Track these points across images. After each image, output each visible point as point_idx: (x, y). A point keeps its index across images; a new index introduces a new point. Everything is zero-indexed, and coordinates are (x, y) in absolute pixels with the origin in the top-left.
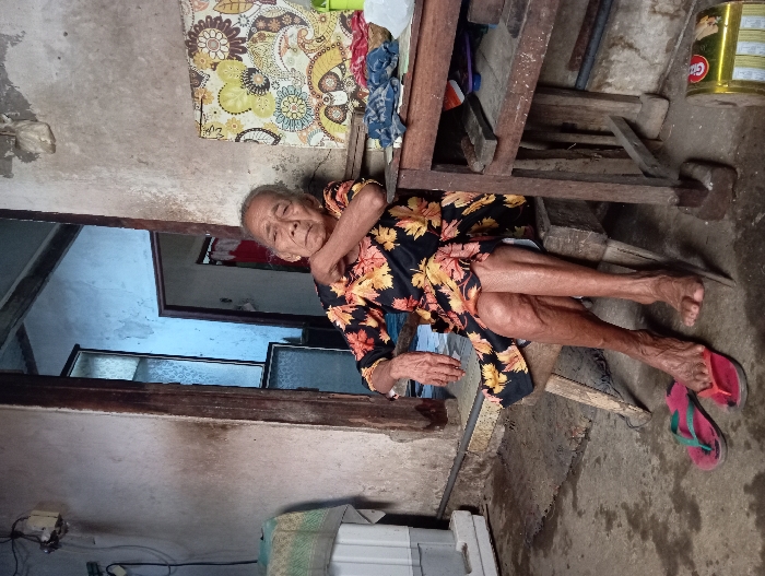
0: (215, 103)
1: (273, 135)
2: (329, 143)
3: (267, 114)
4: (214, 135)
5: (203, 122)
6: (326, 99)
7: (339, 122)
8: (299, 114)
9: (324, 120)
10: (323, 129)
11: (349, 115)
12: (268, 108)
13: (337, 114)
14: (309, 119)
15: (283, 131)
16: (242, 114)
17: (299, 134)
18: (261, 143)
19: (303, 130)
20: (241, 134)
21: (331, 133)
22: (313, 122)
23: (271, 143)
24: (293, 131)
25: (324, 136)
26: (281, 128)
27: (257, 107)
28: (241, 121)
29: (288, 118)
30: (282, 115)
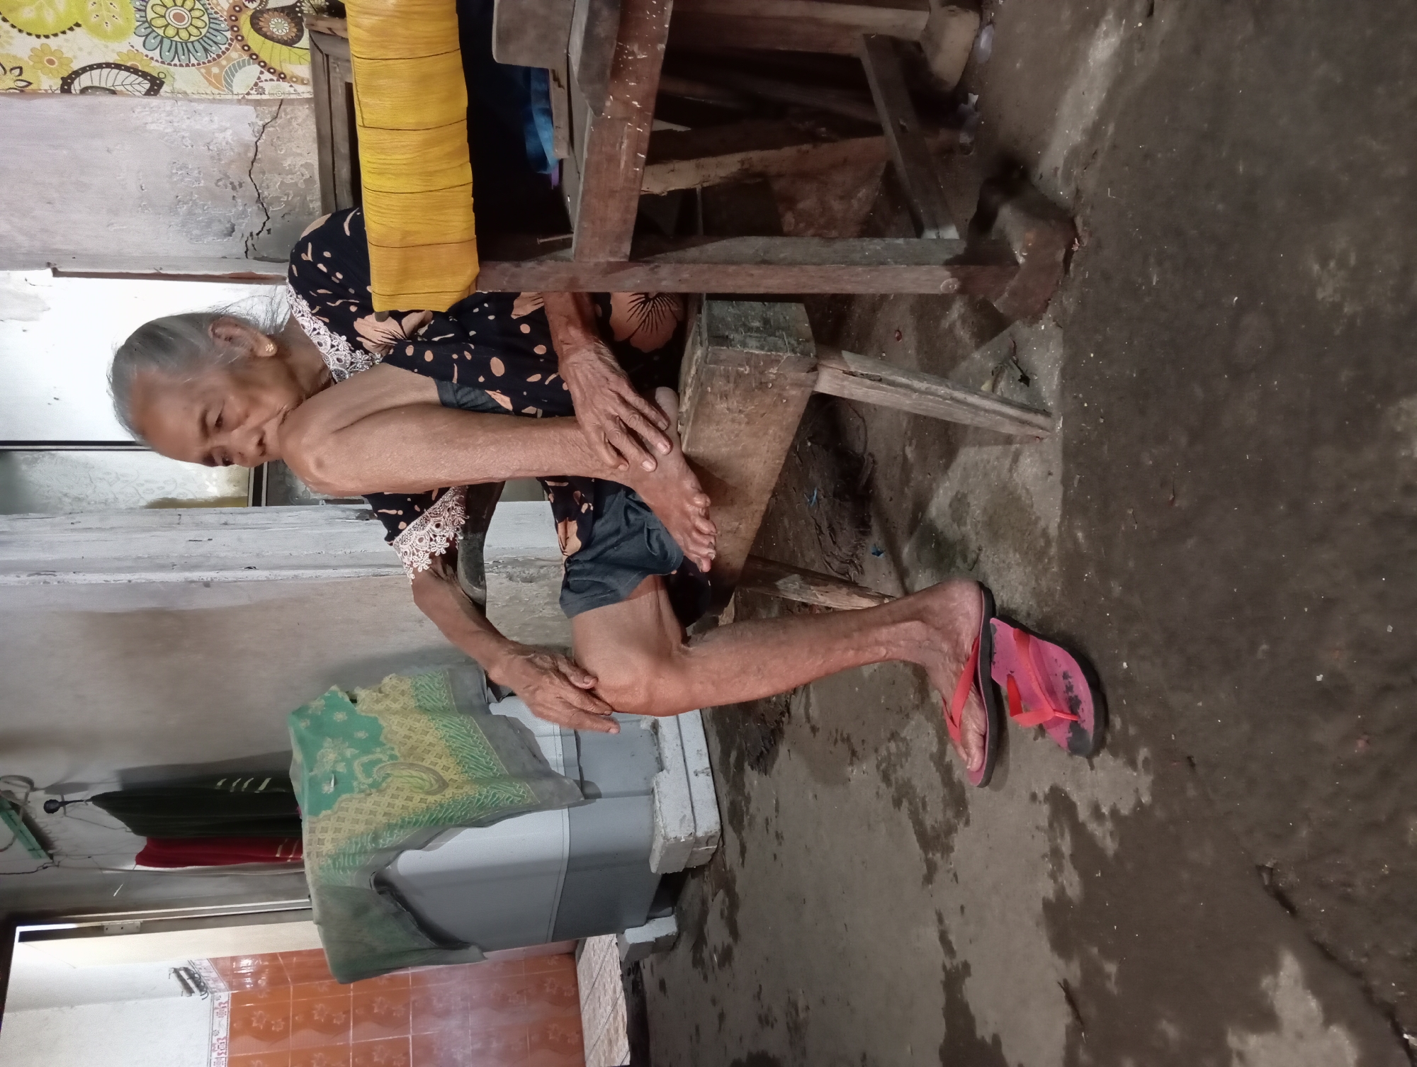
1: (145, 75)
2: (274, 88)
3: (119, 34)
4: (9, 81)
7: (290, 43)
8: (194, 31)
9: (254, 40)
10: (254, 57)
12: (120, 21)
13: (280, 27)
14: (219, 38)
15: (166, 66)
16: (60, 35)
17: (203, 71)
18: (122, 93)
19: (209, 62)
20: (71, 75)
21: (275, 65)
22: (230, 45)
23: (144, 91)
24: (187, 65)
25: (262, 73)
26: (160, 60)
27: (93, 20)
28: (64, 50)
29: (168, 38)
30: (154, 35)
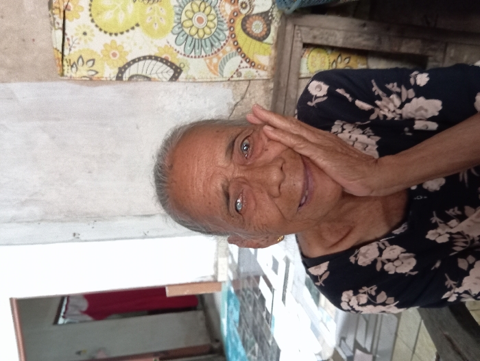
0: (84, 17)
1: (172, 65)
2: (247, 71)
3: (162, 32)
4: (83, 71)
5: (66, 52)
6: (244, 6)
7: (261, 39)
8: (207, 30)
9: (242, 37)
10: (239, 49)
11: (274, 26)
12: (164, 22)
13: (257, 27)
14: (221, 37)
15: (186, 58)
16: (125, 33)
17: (208, 61)
18: (155, 80)
19: (212, 54)
20: (124, 66)
21: (250, 56)
22: (227, 41)
23: (169, 77)
24: (199, 57)
25: (242, 62)
26: (183, 53)
27: (148, 21)
28: (125, 45)
29: (191, 36)
30: (183, 33)
